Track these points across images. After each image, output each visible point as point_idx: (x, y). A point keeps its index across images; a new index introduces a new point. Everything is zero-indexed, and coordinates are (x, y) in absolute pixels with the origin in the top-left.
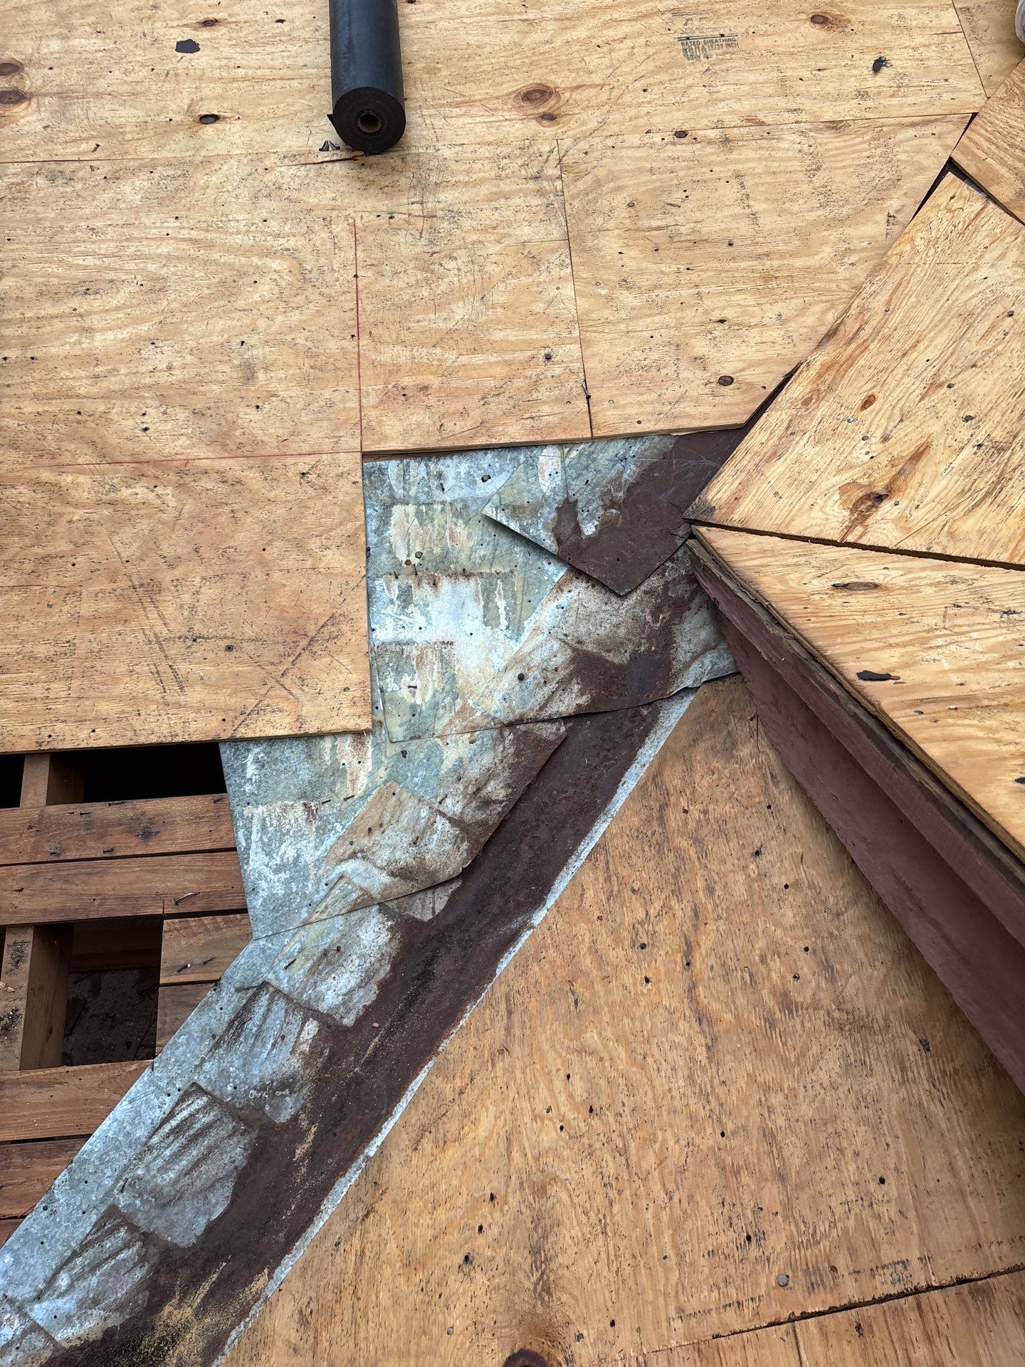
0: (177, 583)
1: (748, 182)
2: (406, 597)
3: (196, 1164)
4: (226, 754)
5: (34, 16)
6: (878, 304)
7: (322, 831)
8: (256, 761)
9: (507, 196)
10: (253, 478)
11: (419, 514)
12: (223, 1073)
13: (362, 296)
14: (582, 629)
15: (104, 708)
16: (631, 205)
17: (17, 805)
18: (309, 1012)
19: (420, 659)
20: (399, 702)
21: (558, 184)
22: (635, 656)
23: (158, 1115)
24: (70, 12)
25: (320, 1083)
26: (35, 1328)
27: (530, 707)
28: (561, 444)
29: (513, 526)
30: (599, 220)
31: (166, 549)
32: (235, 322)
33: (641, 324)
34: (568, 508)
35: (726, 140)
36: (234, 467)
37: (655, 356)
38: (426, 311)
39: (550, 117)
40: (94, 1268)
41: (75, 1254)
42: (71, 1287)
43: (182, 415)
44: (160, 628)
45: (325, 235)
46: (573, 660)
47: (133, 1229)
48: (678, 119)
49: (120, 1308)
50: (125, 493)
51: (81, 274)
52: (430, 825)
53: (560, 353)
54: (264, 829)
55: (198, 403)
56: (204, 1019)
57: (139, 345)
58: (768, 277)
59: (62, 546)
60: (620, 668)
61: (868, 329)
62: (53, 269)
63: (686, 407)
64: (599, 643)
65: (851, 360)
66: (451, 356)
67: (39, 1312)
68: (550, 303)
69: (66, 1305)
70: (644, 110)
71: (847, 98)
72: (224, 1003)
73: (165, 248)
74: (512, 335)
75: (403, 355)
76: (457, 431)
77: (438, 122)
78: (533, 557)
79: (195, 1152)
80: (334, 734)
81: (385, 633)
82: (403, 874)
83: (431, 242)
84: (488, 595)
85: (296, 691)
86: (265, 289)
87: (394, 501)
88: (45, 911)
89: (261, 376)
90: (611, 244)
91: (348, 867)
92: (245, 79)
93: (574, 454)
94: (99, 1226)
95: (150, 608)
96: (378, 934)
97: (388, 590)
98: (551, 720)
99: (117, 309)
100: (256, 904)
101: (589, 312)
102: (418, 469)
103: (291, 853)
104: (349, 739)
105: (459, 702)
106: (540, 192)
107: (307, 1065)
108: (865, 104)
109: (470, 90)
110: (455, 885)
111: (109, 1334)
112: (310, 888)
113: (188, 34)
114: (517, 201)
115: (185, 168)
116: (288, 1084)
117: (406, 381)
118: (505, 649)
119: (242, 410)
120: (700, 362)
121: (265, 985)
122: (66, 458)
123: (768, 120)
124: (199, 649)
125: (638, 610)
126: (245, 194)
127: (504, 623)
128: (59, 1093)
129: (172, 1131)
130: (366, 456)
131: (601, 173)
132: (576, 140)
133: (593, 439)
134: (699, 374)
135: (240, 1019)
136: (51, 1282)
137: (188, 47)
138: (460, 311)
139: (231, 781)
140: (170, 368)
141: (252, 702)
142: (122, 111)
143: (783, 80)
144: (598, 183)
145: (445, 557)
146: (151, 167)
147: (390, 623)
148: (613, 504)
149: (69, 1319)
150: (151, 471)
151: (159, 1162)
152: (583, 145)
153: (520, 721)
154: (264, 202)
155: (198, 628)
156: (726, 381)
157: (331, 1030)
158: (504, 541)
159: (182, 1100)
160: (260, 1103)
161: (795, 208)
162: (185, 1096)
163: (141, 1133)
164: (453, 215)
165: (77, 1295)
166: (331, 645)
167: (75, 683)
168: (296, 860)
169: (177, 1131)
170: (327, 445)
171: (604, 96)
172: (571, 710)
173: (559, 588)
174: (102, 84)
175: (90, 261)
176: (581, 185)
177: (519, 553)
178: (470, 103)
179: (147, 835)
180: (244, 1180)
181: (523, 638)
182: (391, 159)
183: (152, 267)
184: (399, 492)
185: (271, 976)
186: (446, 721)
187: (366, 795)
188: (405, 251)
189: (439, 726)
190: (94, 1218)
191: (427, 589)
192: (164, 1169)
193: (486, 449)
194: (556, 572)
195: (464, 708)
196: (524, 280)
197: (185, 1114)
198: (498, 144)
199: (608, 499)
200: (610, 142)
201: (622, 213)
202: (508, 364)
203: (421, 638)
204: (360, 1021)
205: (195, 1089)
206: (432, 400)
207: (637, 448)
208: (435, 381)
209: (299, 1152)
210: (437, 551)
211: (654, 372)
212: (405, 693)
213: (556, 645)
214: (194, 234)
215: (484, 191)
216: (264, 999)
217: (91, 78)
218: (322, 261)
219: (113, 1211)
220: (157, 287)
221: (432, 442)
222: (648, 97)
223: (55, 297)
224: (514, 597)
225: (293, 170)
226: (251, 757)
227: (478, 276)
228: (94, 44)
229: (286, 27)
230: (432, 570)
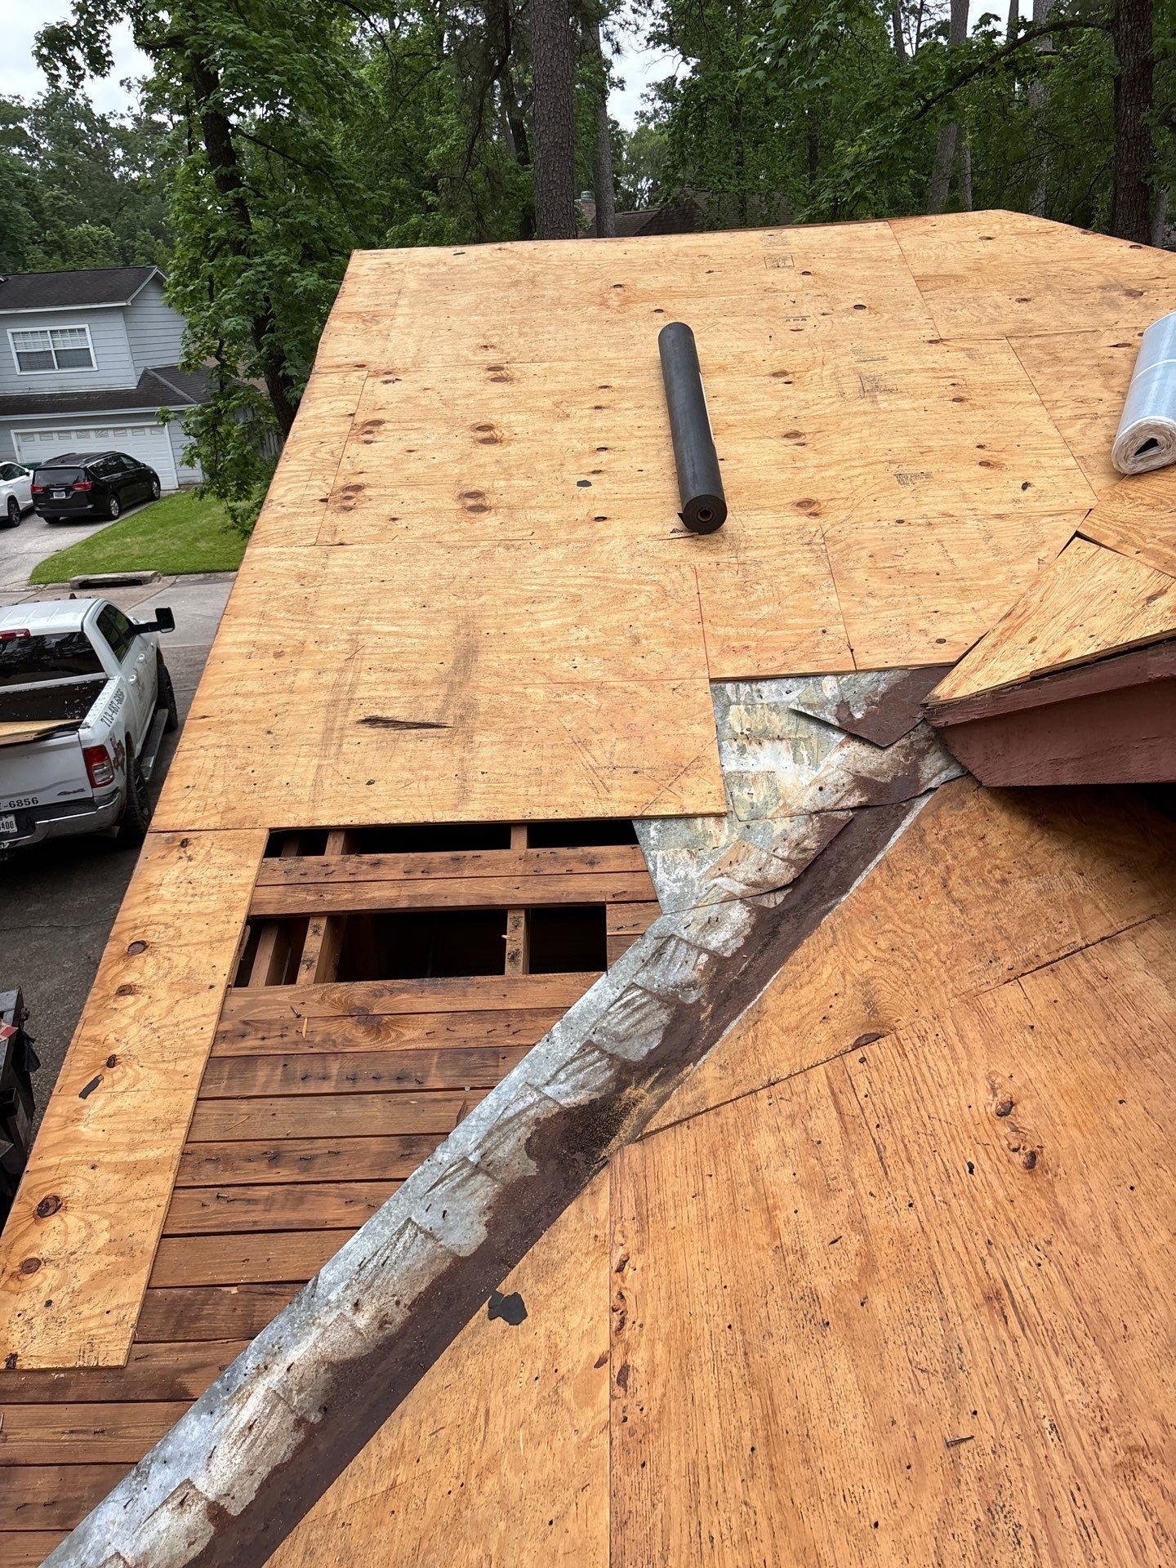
0: (601, 741)
1: (946, 544)
2: (742, 750)
3: (639, 1022)
4: (637, 826)
5: (488, 469)
6: (1036, 599)
7: (700, 864)
8: (656, 829)
9: (791, 553)
10: (644, 692)
11: (747, 710)
12: (651, 978)
13: (703, 603)
14: (859, 766)
15: (562, 800)
16: (871, 556)
17: (508, 847)
18: (702, 950)
19: (754, 780)
20: (743, 802)
21: (823, 547)
22: (895, 778)
23: (613, 998)
24: (510, 467)
25: (712, 984)
26: (547, 1098)
27: (829, 803)
28: (836, 674)
29: (809, 712)
30: (851, 564)
31: (593, 724)
32: (626, 616)
33: (883, 614)
34: (844, 705)
35: (930, 524)
36: (632, 686)
37: (893, 629)
38: (744, 610)
39: (816, 515)
40: (580, 1070)
41: (567, 1064)
42: (567, 1079)
43: (597, 661)
44: (592, 762)
45: (677, 574)
46: (854, 781)
47: (603, 1052)
48: (899, 515)
49: (598, 1090)
50: (565, 698)
51: (529, 594)
52: (769, 862)
53: (831, 630)
54: (664, 861)
55: (608, 655)
56: (636, 953)
57: (566, 627)
58: (964, 590)
59: (529, 722)
60: (886, 784)
61: (1030, 610)
62: (512, 591)
63: (916, 654)
64: (870, 772)
65: (1021, 625)
66: (762, 632)
67: (548, 1091)
68: (823, 605)
69: (565, 1087)
70: (875, 510)
71: (1007, 503)
72: (647, 947)
73: (579, 581)
74: (800, 621)
75: (732, 631)
76: (768, 668)
77: (744, 518)
78: (823, 730)
79: (637, 1016)
80: (703, 816)
81: (731, 766)
82: (754, 885)
83: (744, 576)
84: (795, 747)
85: (678, 793)
86: (642, 600)
87: (731, 703)
88: (533, 898)
89: (644, 642)
90: (860, 576)
91: (719, 881)
92: (621, 499)
93: (845, 679)
94: (582, 1049)
95: (586, 752)
96: (741, 914)
97: (730, 747)
98: (843, 810)
99: (552, 610)
100: (663, 898)
101: (848, 609)
102: (745, 688)
103: (682, 874)
104: (713, 819)
105: (781, 802)
106: (812, 551)
107: (702, 976)
108: (1017, 506)
109: (762, 502)
110: (788, 891)
111: (593, 1102)
112: (696, 890)
113: (583, 478)
114: (797, 555)
115: (588, 543)
116: (692, 985)
117: (734, 644)
118: (807, 776)
119: (633, 659)
120: (924, 632)
121: (673, 936)
122: (527, 681)
123: (956, 514)
124: (617, 773)
125: (895, 756)
126: (625, 555)
127: (807, 762)
128: (550, 986)
129: (622, 1005)
130: (712, 681)
131: (849, 541)
132: (833, 525)
133: (857, 672)
134: (923, 638)
135: (659, 953)
136: (554, 1077)
137: (584, 484)
138: (765, 610)
139: (641, 839)
140: (587, 638)
141: (652, 799)
142: (547, 515)
143: (964, 494)
144: (849, 546)
145: (765, 730)
146: (568, 542)
147: (733, 763)
148: (873, 703)
149: (567, 1094)
150: (580, 687)
151: (616, 1020)
152: (838, 528)
153: (823, 810)
154: (640, 559)
155: (615, 763)
156: (941, 641)
157: (715, 957)
158: (803, 723)
159: (626, 991)
160: (675, 995)
161: (978, 556)
162: (628, 989)
163: (604, 1005)
164: (757, 563)
165: (571, 1083)
166: (698, 771)
167: (543, 788)
168: (686, 877)
169: (625, 1006)
170: (688, 675)
171: (849, 503)
172: (856, 805)
173: (842, 745)
174: (533, 503)
175: (533, 587)
176: (838, 547)
177: (813, 728)
178: (764, 508)
179: (592, 863)
180: (669, 1031)
181: (820, 770)
182: (716, 536)
183: (573, 590)
184: (734, 699)
185: (676, 932)
186: (773, 811)
187: (726, 847)
188: (728, 581)
189: (769, 814)
190: (578, 1046)
191: (755, 747)
192: (619, 1023)
193: (787, 677)
194: (838, 738)
195: (785, 804)
196: (805, 594)
197: (629, 997)
198: (783, 527)
199: (869, 701)
200: (855, 526)
201: (866, 560)
202: (800, 635)
203: (754, 770)
204: (734, 955)
205: (633, 986)
206: (751, 653)
207: (886, 675)
208: (753, 644)
209: (703, 1016)
210: (760, 727)
211: (893, 638)
212: (746, 797)
213: (842, 773)
214: (596, 574)
215: (775, 551)
216: (673, 943)
217: (526, 499)
218: (677, 586)
219: (589, 1043)
220: (576, 599)
221: (754, 673)
222: (877, 503)
223: (515, 604)
224: (812, 749)
225: (655, 543)
226: (652, 827)
227: (775, 593)
228: (526, 483)
229: (644, 473)
230: (757, 737)
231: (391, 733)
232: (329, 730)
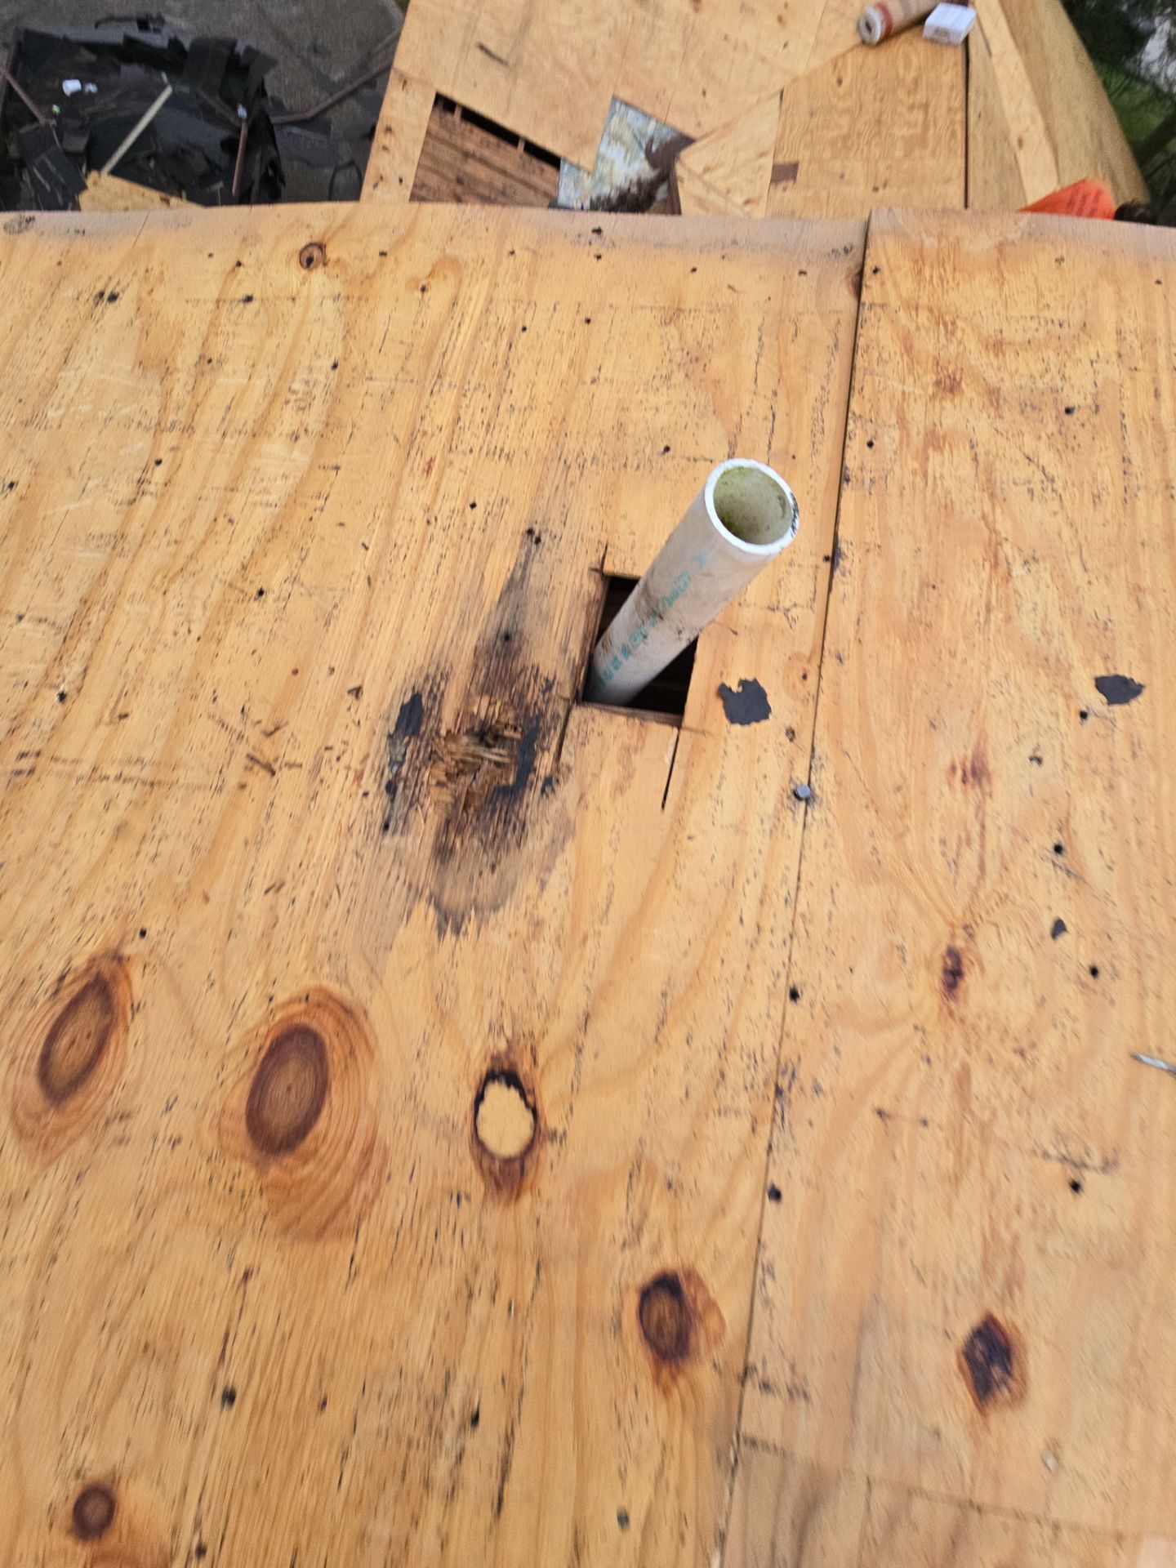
1: (734, 64)
2: (609, 143)
4: (562, 162)
6: (741, 122)
9: (675, 32)
10: (587, 88)
11: (619, 121)
14: (643, 173)
15: (540, 134)
16: (704, 54)
19: (607, 161)
21: (689, 35)
22: (651, 187)
28: (657, 120)
29: (639, 137)
30: (694, 53)
32: (596, 34)
35: (736, 47)
36: (584, 82)
37: (687, 107)
38: (642, 58)
43: (576, 57)
46: (638, 180)
48: (728, 32)
50: (557, 75)
53: (667, 92)
54: (565, 183)
55: (580, 55)
57: (571, 28)
58: (723, 98)
59: (540, 82)
60: (647, 188)
61: (734, 128)
63: (686, 127)
64: (645, 179)
65: (727, 135)
66: (643, 77)
68: (671, 75)
70: (721, 22)
71: (772, 52)
74: (659, 79)
75: (632, 70)
78: (640, 149)
80: (584, 170)
81: (602, 150)
84: (626, 152)
85: (580, 154)
86: (606, 26)
87: (615, 114)
89: (597, 56)
90: (693, 64)
93: (659, 125)
101: (679, 83)
102: (623, 108)
104: (587, 172)
106: (684, 35)
108: (775, 57)
114: (677, 35)
117: (630, 78)
118: (625, 169)
119: (590, 65)
120: (695, 115)
122: (545, 55)
123: (749, 47)
125: (655, 175)
127: (627, 162)
130: (613, 97)
131: (701, 38)
132: (700, 22)
133: (664, 124)
138: (650, 63)
139: (561, 169)
140: (576, 40)
141: (570, 151)
143: (760, 35)
144: (699, 41)
145: (621, 136)
147: (604, 147)
148: (662, 145)
150: (564, 71)
158: (635, 140)
164: (660, 29)
166: (590, 146)
167: (536, 124)
170: (606, 88)
171: (713, 11)
173: (642, 160)
176: (694, 39)
177: (637, 146)
179: (542, 172)
181: (630, 168)
184: (617, 112)
188: (643, 34)
191: (614, 143)
193: (640, 111)
194: (643, 155)
196: (668, 63)
200: (708, 28)
201: (700, 55)
202: (655, 88)
203: (609, 155)
206: (634, 88)
207: (672, 132)
208: (636, 82)
211: (686, 112)
212: (601, 168)
213: (636, 174)
215: (670, 25)
218: (622, 25)
221: (630, 101)
224: (632, 156)
226: (566, 166)
227: (658, 54)
230: (617, 138)
231: (488, 59)
232: (464, 44)
